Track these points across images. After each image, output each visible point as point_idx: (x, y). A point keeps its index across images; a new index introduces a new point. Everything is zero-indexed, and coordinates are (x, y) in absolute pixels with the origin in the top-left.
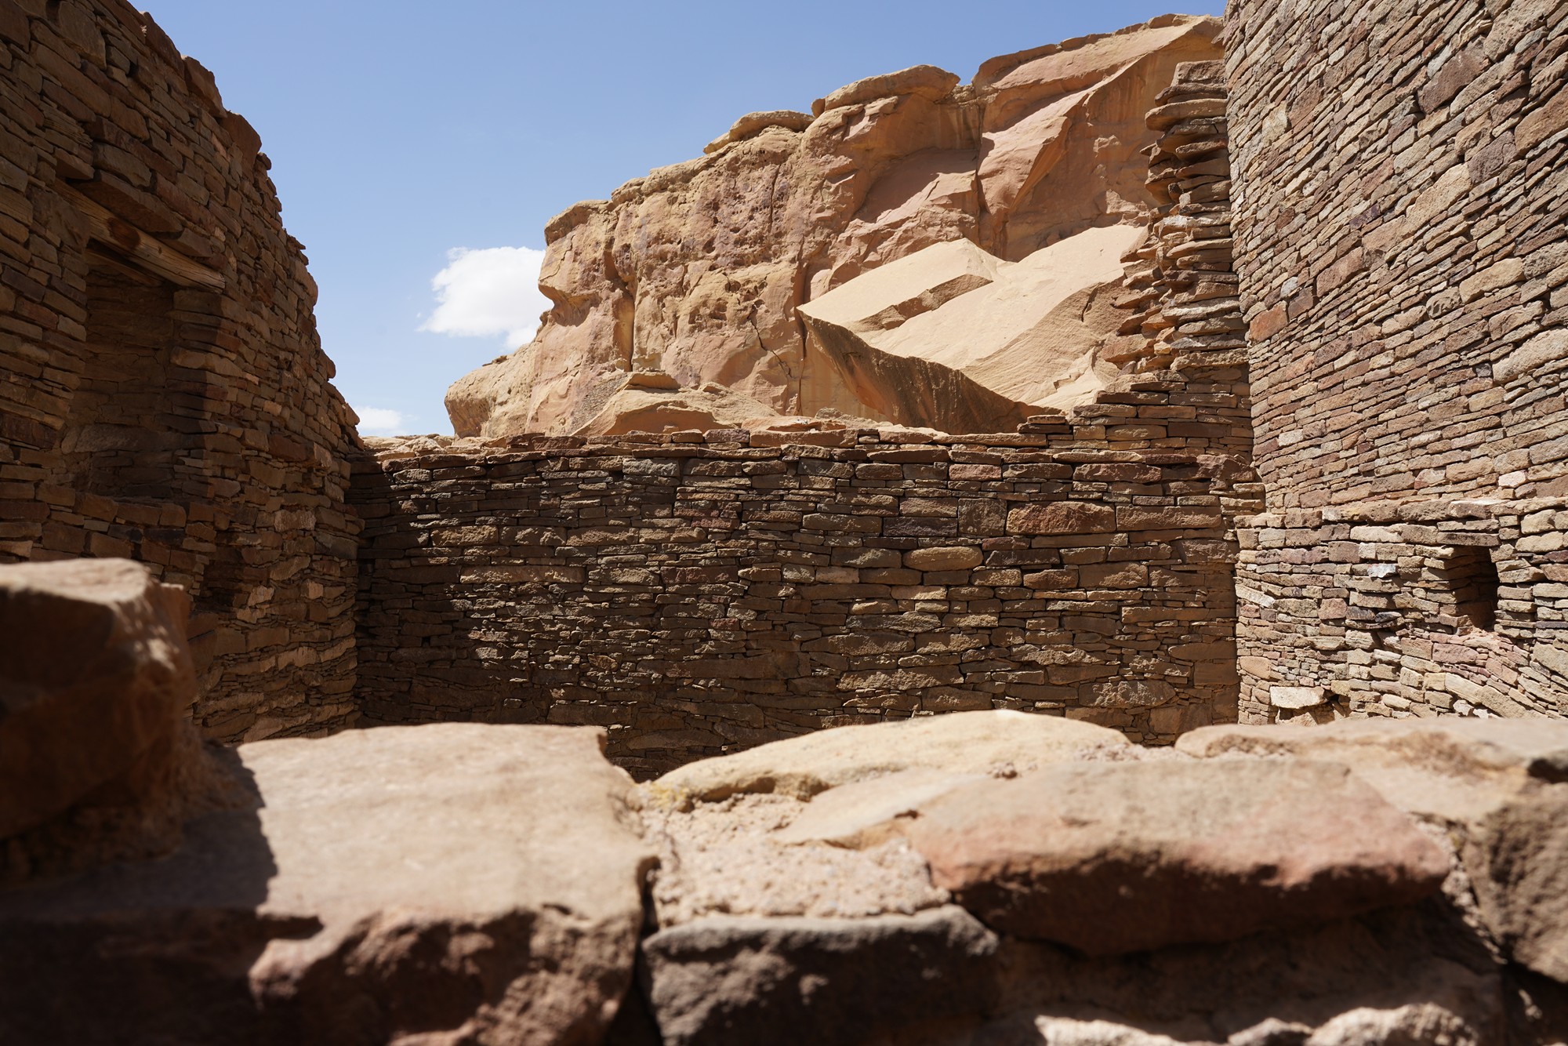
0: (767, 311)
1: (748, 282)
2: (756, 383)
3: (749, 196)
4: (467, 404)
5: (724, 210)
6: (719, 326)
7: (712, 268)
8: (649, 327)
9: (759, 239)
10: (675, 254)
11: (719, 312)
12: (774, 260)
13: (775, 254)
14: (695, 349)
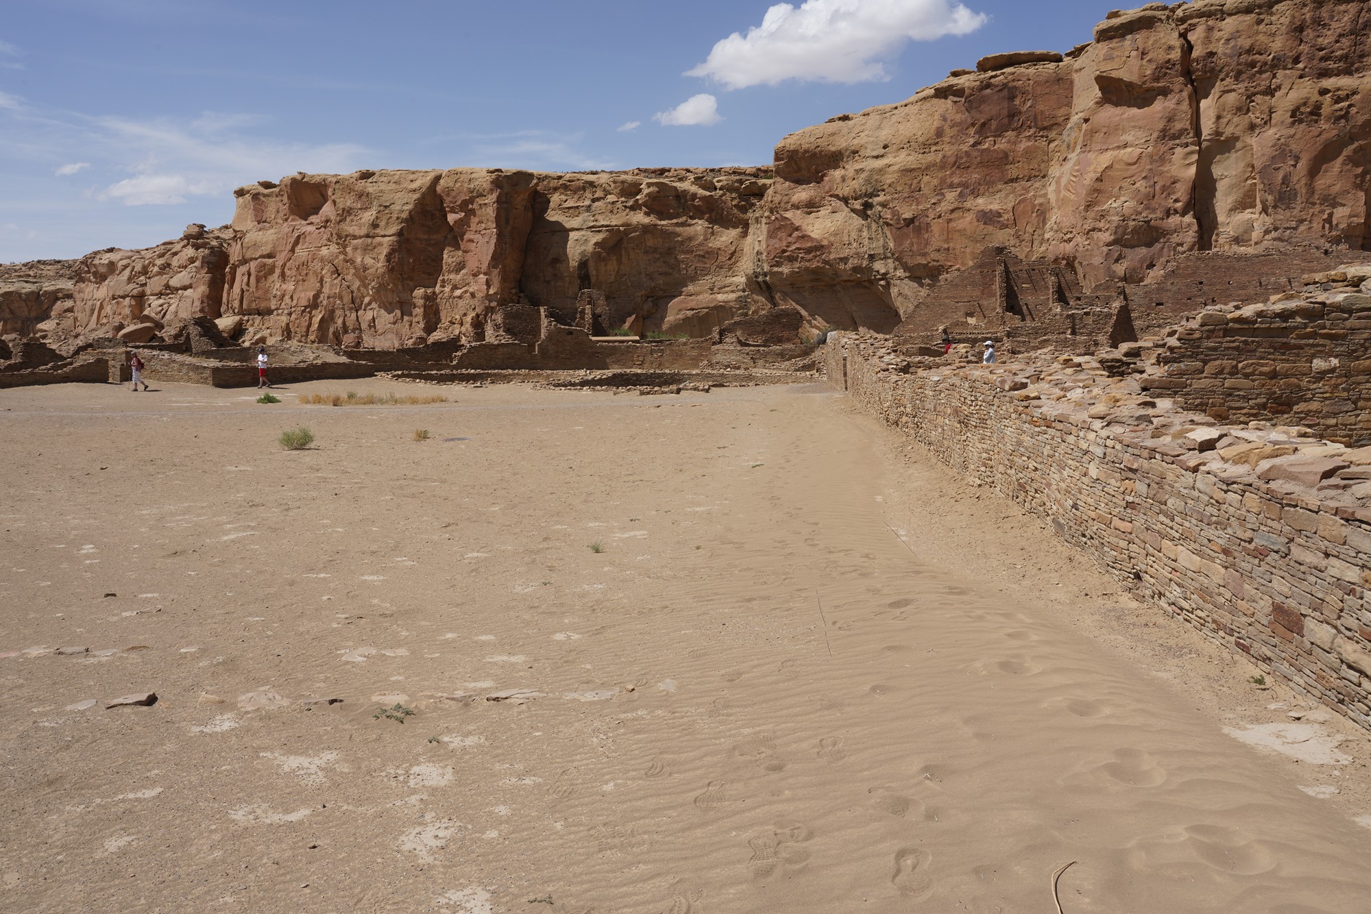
0: (1357, 113)
1: (1338, 89)
2: (1343, 164)
3: (1334, 25)
4: (814, 155)
5: (1309, 34)
6: (1316, 121)
7: (1301, 77)
8: (1229, 116)
9: (1345, 58)
10: (1266, 64)
11: (1316, 111)
12: (1356, 75)
13: (1357, 70)
14: (1296, 137)
